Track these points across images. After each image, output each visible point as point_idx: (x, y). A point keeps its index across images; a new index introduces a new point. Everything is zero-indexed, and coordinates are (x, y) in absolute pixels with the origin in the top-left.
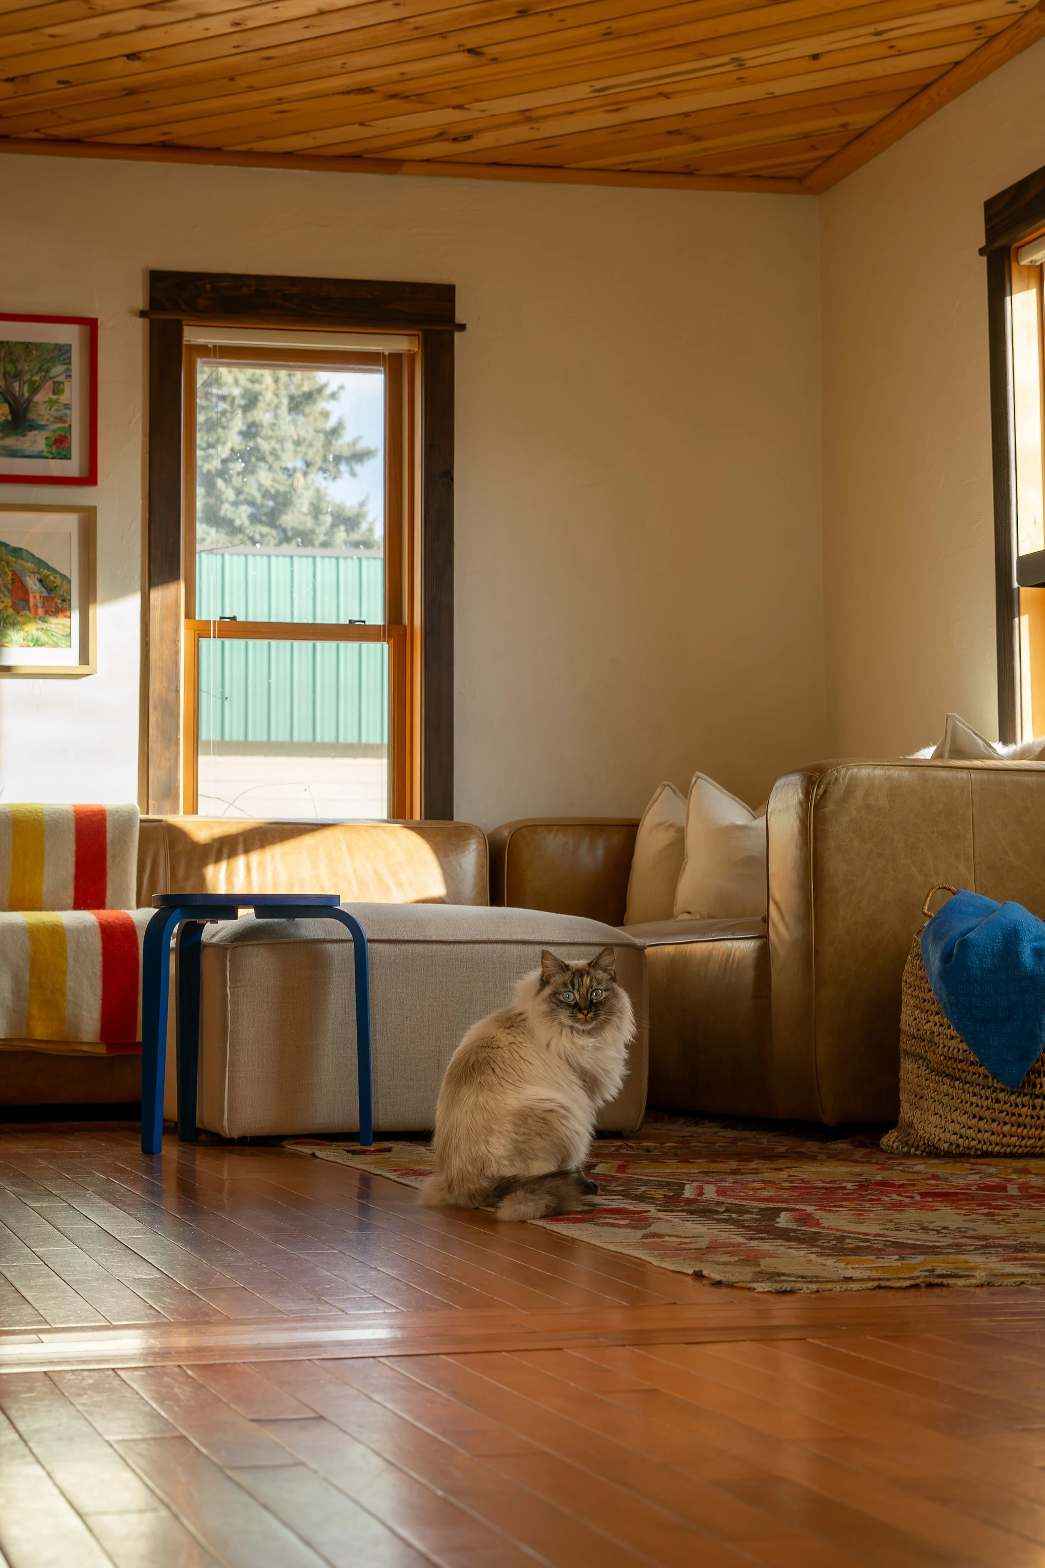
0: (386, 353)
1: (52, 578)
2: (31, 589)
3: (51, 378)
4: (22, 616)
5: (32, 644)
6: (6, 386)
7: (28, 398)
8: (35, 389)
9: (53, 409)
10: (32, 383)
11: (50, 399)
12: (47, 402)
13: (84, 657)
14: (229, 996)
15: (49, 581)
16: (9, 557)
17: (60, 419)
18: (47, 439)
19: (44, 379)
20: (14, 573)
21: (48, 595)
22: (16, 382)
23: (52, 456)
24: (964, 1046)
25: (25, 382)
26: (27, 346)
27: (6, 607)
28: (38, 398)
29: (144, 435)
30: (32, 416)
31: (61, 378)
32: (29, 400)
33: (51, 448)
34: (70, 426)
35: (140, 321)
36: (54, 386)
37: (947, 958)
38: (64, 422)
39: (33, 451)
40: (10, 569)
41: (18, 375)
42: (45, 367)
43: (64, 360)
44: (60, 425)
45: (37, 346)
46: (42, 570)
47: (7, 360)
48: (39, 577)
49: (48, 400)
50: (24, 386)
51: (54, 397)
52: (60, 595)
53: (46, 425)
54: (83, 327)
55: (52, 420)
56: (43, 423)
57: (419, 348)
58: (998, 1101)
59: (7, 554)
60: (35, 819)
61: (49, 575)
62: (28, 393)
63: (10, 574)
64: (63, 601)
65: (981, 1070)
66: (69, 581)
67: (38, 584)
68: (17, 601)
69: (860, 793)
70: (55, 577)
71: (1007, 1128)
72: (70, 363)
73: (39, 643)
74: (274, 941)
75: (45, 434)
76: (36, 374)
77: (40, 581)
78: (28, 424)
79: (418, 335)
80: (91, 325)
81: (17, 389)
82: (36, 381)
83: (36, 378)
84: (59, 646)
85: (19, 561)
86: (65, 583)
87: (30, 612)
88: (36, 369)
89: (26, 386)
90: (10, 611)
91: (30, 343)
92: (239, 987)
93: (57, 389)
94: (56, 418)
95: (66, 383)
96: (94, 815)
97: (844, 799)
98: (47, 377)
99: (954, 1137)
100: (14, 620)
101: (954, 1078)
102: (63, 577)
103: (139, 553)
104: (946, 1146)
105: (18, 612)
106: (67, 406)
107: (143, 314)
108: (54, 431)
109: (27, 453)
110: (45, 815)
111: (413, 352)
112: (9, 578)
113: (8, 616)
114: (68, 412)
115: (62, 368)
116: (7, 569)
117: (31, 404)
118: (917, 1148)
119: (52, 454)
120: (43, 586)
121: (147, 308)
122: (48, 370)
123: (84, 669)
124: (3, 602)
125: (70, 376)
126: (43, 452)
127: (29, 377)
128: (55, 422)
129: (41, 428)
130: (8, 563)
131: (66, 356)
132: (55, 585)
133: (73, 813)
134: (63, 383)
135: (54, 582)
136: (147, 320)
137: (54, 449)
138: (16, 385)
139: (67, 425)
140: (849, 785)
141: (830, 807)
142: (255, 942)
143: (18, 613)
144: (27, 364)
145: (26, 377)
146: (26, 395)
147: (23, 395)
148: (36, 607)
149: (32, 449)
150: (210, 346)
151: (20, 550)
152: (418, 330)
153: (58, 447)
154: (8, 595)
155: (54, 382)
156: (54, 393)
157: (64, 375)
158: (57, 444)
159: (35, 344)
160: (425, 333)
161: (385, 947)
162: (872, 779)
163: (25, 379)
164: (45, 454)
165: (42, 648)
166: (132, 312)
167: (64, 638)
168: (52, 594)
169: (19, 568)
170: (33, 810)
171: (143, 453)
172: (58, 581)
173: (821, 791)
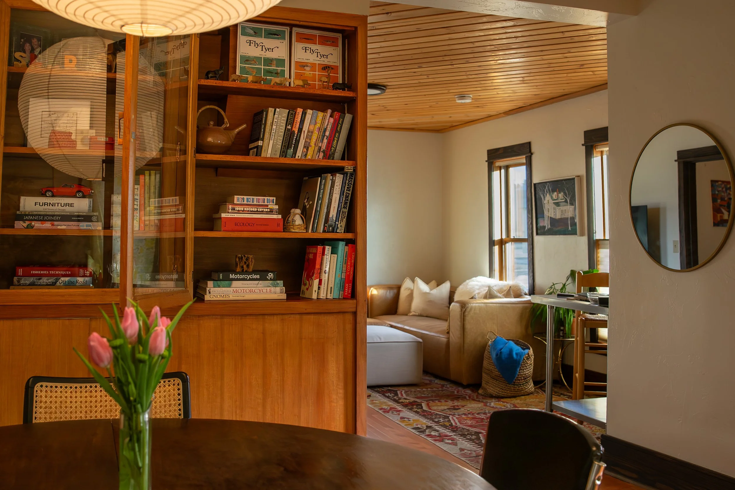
24: (499, 373)
37: (497, 355)
58: (507, 386)
65: (503, 379)
69: (473, 310)
71: (508, 392)
97: (470, 311)
99: (496, 393)
101: (497, 380)
104: (495, 395)
118: (488, 395)
140: (471, 308)
141: (466, 313)
162: (475, 306)
173: (465, 309)
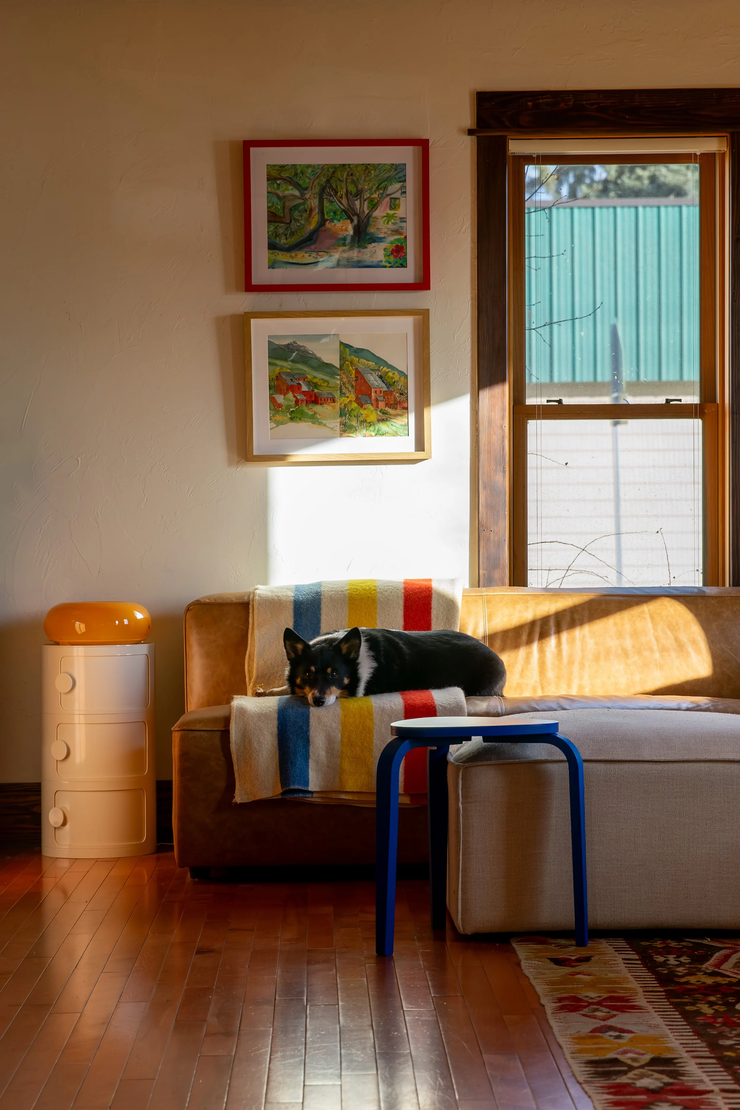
0: (698, 153)
1: (390, 374)
2: (373, 384)
3: (388, 195)
4: (365, 409)
5: (374, 434)
6: (349, 204)
7: (368, 214)
8: (374, 206)
9: (390, 223)
10: (371, 200)
11: (387, 214)
12: (385, 216)
13: (420, 445)
14: (461, 810)
15: (388, 377)
16: (352, 357)
17: (397, 232)
18: (385, 249)
19: (381, 197)
20: (357, 371)
21: (387, 390)
22: (356, 200)
23: (390, 265)
25: (365, 200)
26: (367, 167)
27: (351, 401)
28: (376, 213)
29: (472, 241)
30: (371, 230)
31: (397, 195)
32: (369, 216)
33: (389, 258)
34: (406, 237)
35: (469, 138)
36: (391, 201)
38: (401, 234)
39: (372, 262)
40: (354, 368)
41: (359, 194)
42: (383, 185)
43: (400, 178)
44: (397, 237)
45: (376, 167)
46: (382, 367)
47: (349, 180)
48: (380, 374)
49: (385, 215)
50: (364, 204)
51: (391, 212)
52: (398, 389)
53: (384, 238)
54: (416, 147)
55: (389, 232)
56: (382, 235)
57: (727, 149)
59: (350, 355)
60: (368, 597)
61: (389, 372)
62: (368, 209)
63: (354, 372)
64: (401, 394)
66: (406, 377)
67: (380, 381)
68: (360, 396)
70: (394, 374)
72: (405, 181)
73: (380, 433)
74: (502, 761)
75: (383, 245)
76: (375, 191)
77: (381, 377)
78: (368, 237)
79: (727, 136)
80: (423, 145)
81: (358, 207)
82: (374, 198)
83: (375, 196)
84: (398, 435)
85: (362, 360)
86: (402, 378)
87: (372, 405)
88: (375, 187)
89: (366, 203)
90: (354, 405)
91: (369, 164)
92: (470, 803)
93: (394, 204)
94: (393, 231)
95: (402, 199)
96: (421, 593)
98: (385, 195)
100: (357, 414)
102: (401, 373)
103: (469, 348)
105: (361, 405)
106: (403, 220)
107: (470, 132)
108: (392, 243)
109: (368, 264)
110: (378, 592)
111: (723, 152)
112: (353, 376)
113: (352, 410)
114: (404, 224)
115: (398, 185)
116: (351, 368)
117: (371, 219)
119: (390, 263)
120: (383, 382)
121: (474, 127)
122: (385, 188)
123: (420, 455)
124: (348, 397)
125: (405, 192)
126: (382, 261)
127: (369, 195)
128: (392, 235)
129: (380, 240)
130: (351, 363)
131: (400, 175)
132: (394, 380)
133: (403, 591)
134: (399, 199)
135: (393, 378)
136: (474, 138)
137: (392, 259)
138: (357, 203)
139: (403, 237)
142: (485, 763)
143: (362, 407)
144: (367, 184)
145: (367, 195)
146: (367, 212)
147: (364, 212)
148: (377, 400)
149: (372, 260)
150: (535, 156)
151: (362, 350)
152: (726, 132)
153: (395, 257)
154: (353, 391)
155: (391, 199)
156: (391, 208)
157: (400, 191)
158: (395, 254)
159: (374, 165)
160: (732, 134)
161: (602, 766)
163: (365, 197)
164: (384, 263)
165: (383, 438)
166: (461, 131)
167: (403, 427)
168: (391, 389)
169: (361, 366)
170: (367, 588)
171: (472, 258)
172: (396, 377)
